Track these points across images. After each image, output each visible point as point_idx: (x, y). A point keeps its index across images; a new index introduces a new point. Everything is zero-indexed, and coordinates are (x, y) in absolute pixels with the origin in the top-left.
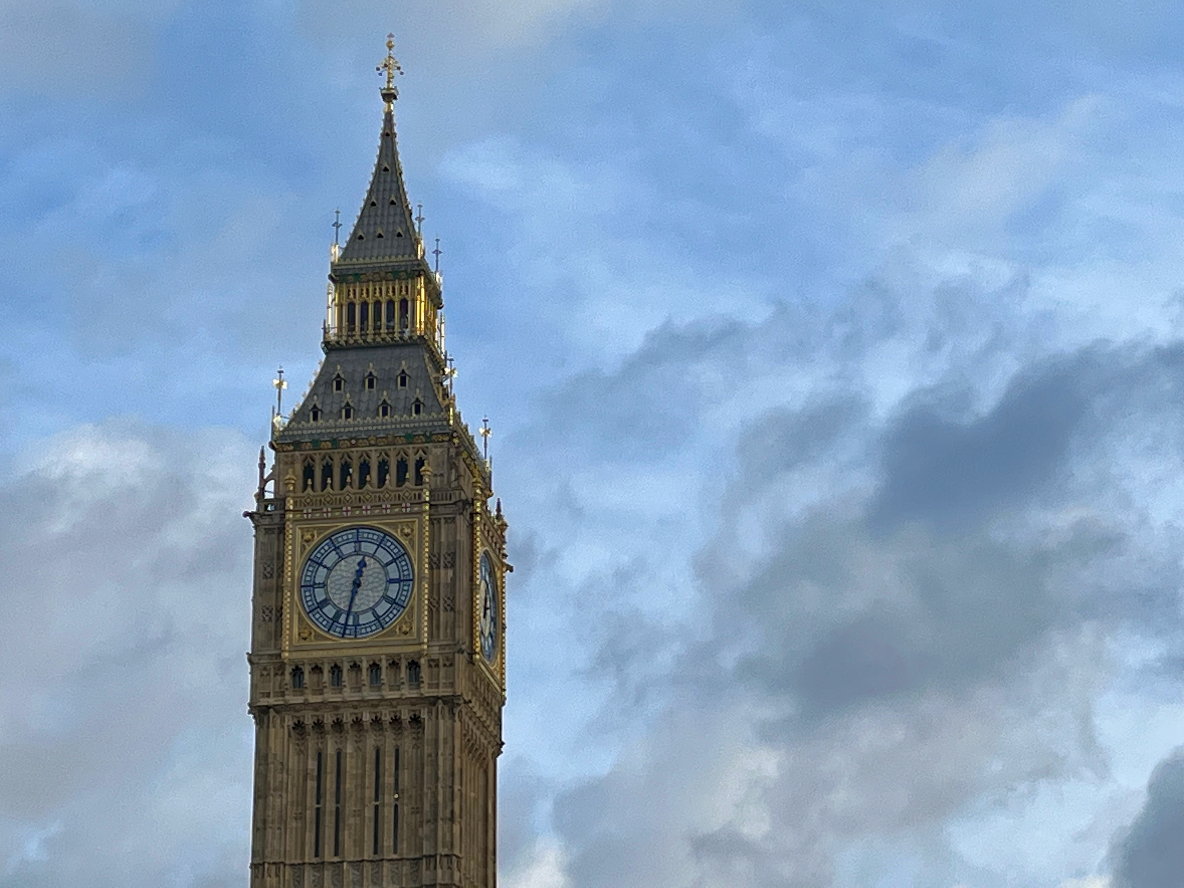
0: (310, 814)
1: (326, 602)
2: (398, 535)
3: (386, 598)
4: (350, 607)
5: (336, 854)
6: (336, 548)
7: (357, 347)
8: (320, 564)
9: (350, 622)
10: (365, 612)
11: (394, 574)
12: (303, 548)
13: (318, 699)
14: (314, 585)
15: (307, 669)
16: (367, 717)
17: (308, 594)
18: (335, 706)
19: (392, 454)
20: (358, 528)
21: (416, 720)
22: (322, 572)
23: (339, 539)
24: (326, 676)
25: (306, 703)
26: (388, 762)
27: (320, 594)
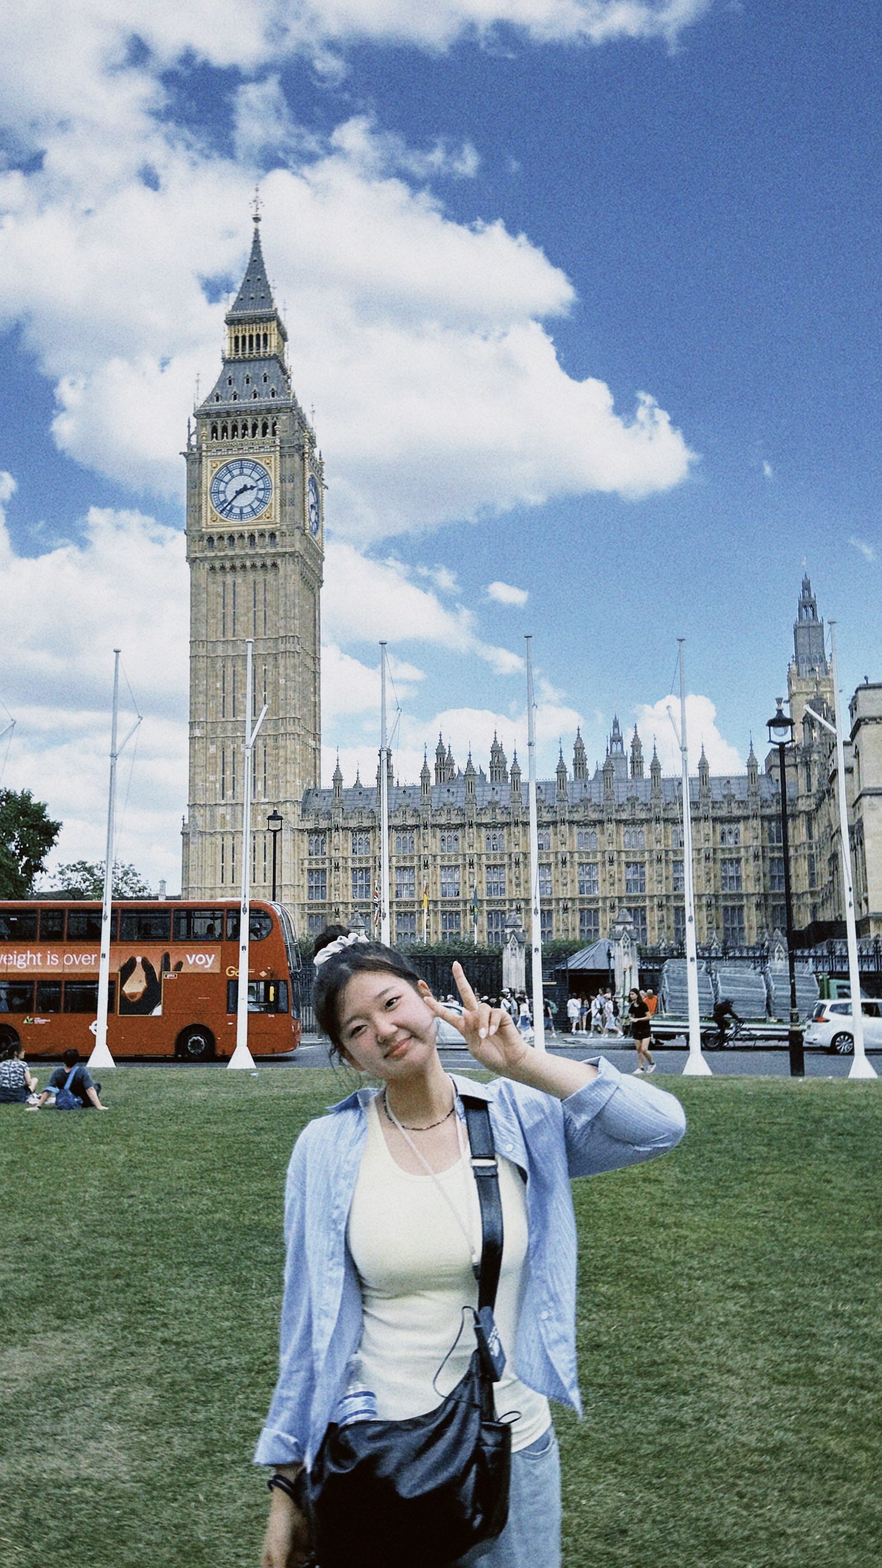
0: (220, 616)
1: (225, 501)
2: (263, 464)
3: (257, 499)
4: (238, 504)
5: (234, 636)
6: (230, 472)
7: (239, 361)
8: (221, 480)
9: (238, 512)
13: (222, 554)
14: (218, 492)
15: (215, 538)
16: (248, 564)
17: (215, 496)
18: (232, 558)
19: (259, 419)
20: (241, 460)
21: (274, 565)
22: (223, 484)
23: (231, 466)
24: (226, 542)
25: (216, 556)
26: (260, 588)
27: (222, 497)
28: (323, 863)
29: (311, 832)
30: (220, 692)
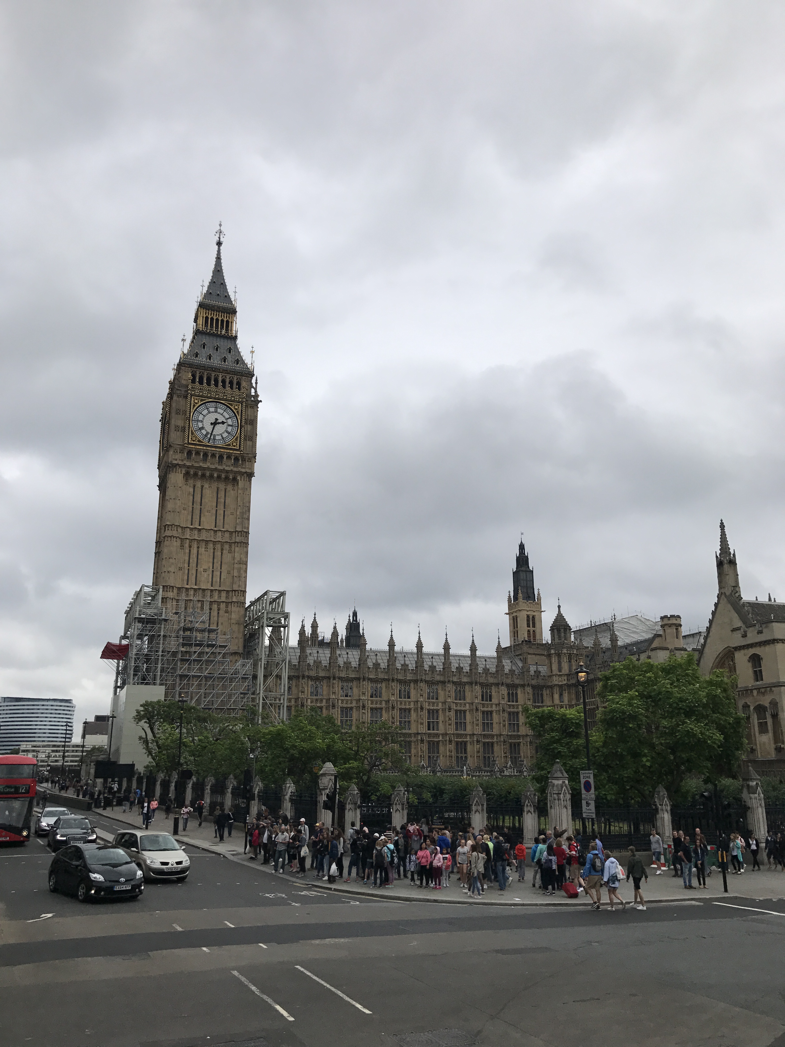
0: (190, 509)
1: (203, 428)
2: (233, 409)
4: (212, 432)
5: (200, 525)
6: (207, 408)
8: (201, 413)
9: (212, 437)
10: (218, 435)
12: (194, 406)
13: (197, 465)
14: (198, 421)
15: (194, 453)
17: (195, 424)
20: (216, 402)
21: (235, 479)
22: (202, 416)
23: (209, 405)
24: (201, 457)
25: (192, 466)
27: (200, 425)
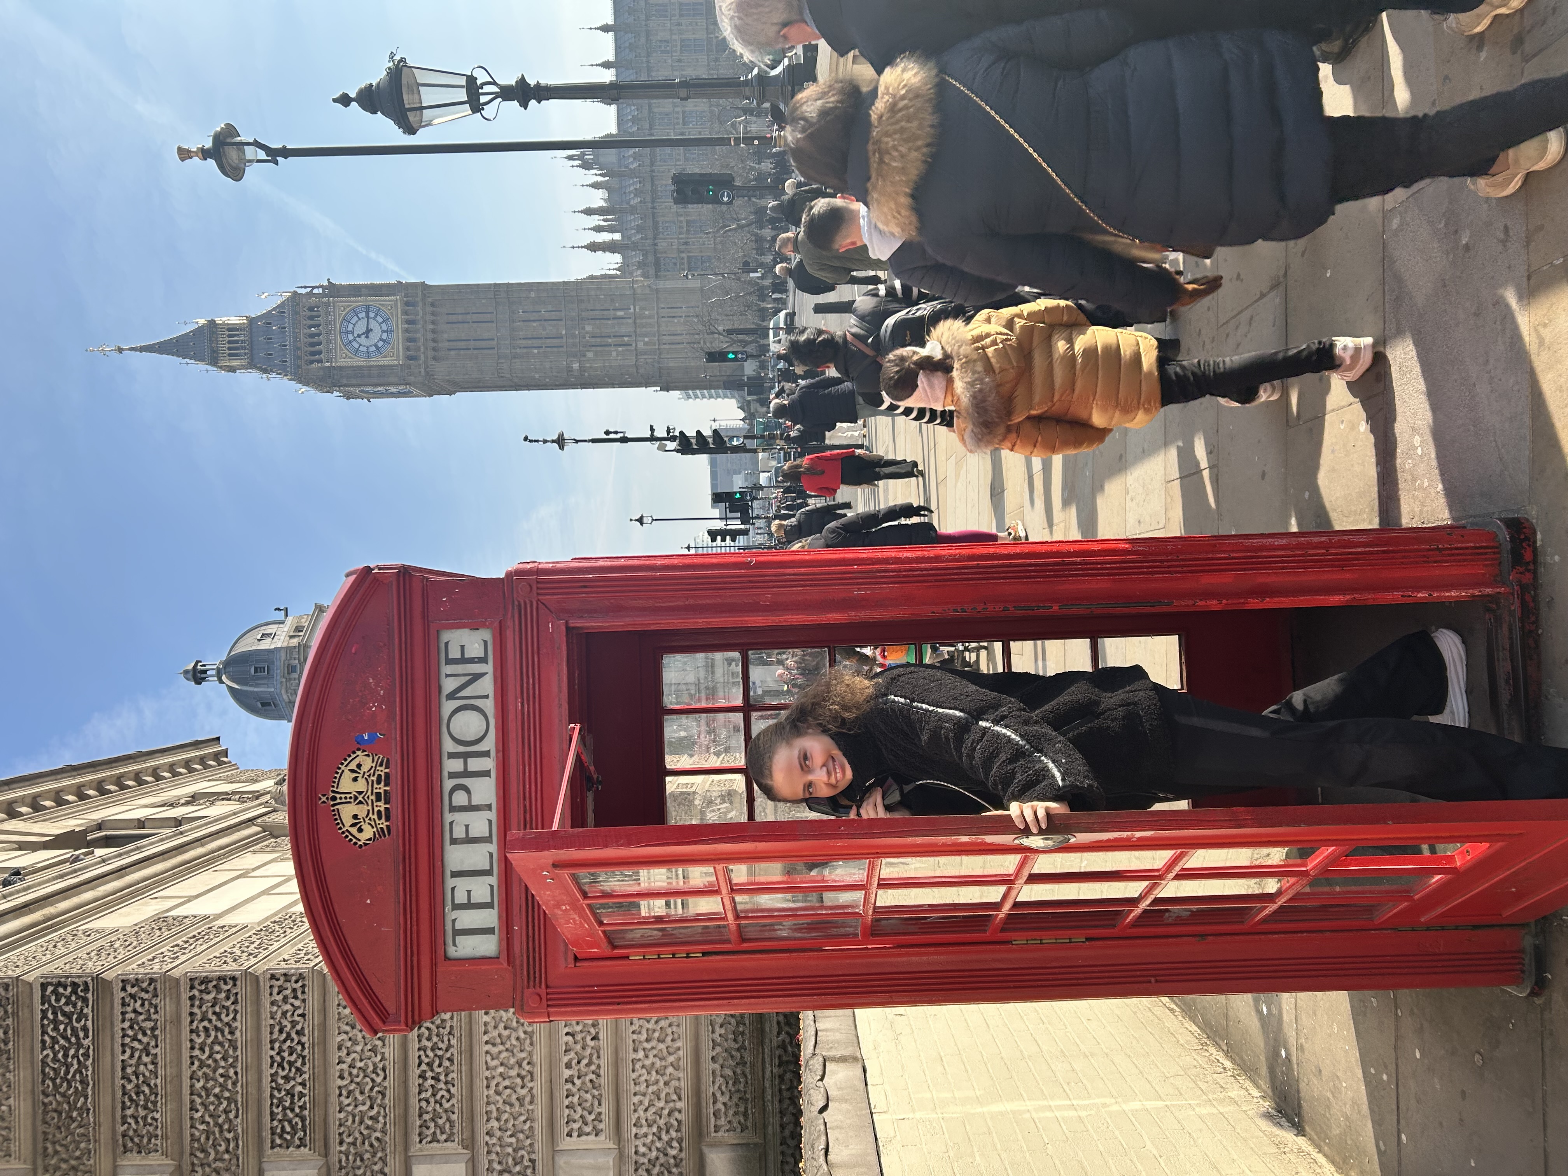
0: (476, 352)
1: (376, 346)
2: (344, 313)
3: (375, 318)
5: (493, 340)
6: (350, 342)
7: (251, 349)
11: (364, 315)
12: (350, 357)
13: (422, 349)
14: (368, 352)
15: (409, 354)
16: (431, 327)
17: (372, 354)
18: (426, 341)
19: (305, 322)
20: (340, 332)
22: (361, 349)
23: (346, 342)
24: (412, 344)
25: (424, 353)
26: (453, 318)
27: (373, 349)
28: (683, 259)
29: (658, 269)
30: (541, 350)
